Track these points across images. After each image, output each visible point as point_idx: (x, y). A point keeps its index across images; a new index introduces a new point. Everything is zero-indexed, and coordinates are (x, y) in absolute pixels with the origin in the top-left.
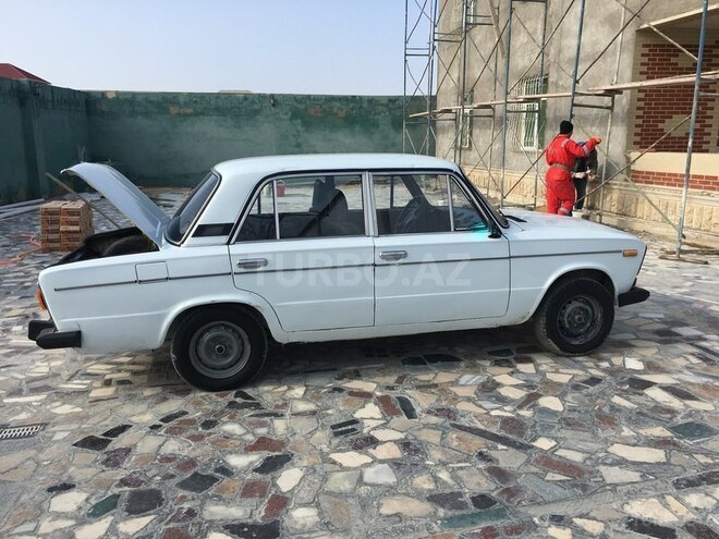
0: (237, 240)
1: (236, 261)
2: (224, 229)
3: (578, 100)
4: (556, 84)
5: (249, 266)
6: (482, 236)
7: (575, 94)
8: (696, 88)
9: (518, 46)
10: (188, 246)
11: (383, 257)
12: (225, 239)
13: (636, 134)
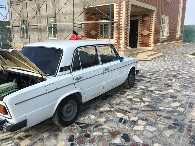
0: (72, 71)
1: (75, 78)
2: (68, 68)
3: (75, 25)
4: (59, 20)
5: (79, 79)
6: (118, 62)
7: (74, 24)
8: (110, 24)
9: (43, 8)
10: (58, 76)
11: (105, 70)
12: (69, 71)
13: (86, 34)
